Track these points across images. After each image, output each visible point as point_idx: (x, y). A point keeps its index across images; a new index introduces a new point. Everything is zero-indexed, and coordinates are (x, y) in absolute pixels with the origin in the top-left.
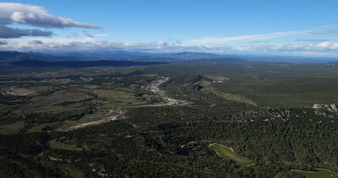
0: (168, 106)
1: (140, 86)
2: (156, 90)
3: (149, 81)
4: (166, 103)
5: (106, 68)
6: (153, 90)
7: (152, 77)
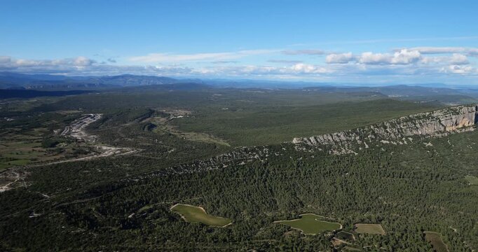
0: (103, 159)
1: (52, 131)
2: (81, 134)
4: (100, 153)
6: (76, 136)
7: (73, 114)
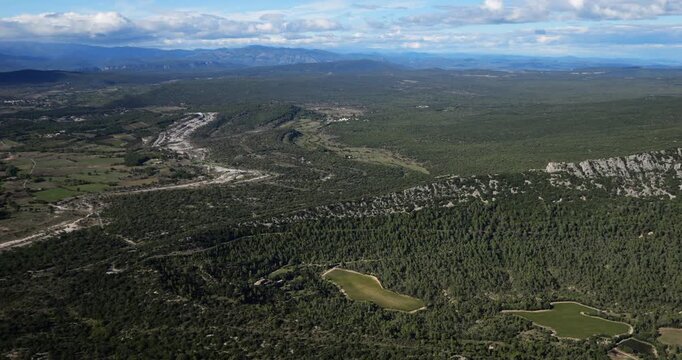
0: (216, 187)
1: (139, 140)
2: (183, 146)
3: (164, 124)
4: (212, 178)
5: (39, 92)
6: (175, 148)
7: (171, 112)
